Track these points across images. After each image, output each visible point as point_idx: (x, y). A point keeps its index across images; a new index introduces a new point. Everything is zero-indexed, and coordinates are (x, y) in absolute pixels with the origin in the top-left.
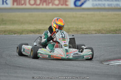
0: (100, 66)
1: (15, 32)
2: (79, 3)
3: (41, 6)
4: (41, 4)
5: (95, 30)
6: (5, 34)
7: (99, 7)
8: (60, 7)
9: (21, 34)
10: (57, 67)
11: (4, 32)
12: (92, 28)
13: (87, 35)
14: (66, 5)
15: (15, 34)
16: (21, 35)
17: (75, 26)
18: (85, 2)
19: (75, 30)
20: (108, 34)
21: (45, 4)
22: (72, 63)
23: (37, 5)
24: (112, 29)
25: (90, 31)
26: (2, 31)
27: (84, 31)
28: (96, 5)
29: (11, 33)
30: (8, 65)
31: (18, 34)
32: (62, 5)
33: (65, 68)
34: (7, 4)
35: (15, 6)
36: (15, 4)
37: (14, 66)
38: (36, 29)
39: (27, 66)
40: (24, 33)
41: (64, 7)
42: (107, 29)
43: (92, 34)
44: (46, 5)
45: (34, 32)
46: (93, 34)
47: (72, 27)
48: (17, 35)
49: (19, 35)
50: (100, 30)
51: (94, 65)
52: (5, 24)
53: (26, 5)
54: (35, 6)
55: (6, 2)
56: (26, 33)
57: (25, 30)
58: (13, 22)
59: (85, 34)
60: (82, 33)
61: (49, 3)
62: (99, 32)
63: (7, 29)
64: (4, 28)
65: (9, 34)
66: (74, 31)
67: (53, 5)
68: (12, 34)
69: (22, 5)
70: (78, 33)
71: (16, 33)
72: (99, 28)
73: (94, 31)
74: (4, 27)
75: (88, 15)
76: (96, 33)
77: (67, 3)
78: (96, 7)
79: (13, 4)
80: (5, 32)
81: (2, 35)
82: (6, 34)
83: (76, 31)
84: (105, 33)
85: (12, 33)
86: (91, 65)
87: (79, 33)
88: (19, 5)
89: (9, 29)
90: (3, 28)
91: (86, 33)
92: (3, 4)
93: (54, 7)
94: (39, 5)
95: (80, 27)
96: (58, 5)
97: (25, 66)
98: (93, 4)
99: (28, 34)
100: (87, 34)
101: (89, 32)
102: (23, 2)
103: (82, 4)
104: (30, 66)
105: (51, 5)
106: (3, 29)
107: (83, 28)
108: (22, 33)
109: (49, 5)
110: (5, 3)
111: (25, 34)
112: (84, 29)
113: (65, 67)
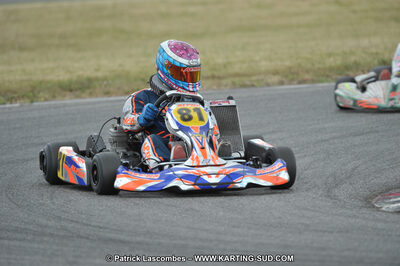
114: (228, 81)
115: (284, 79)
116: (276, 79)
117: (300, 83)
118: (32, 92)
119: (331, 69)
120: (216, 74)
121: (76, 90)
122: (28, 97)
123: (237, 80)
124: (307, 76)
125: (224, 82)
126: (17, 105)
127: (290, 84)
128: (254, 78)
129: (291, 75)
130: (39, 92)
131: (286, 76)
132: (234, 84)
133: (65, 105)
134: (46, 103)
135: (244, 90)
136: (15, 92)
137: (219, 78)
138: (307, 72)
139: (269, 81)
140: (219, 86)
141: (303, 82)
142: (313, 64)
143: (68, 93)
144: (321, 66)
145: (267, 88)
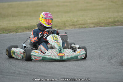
114: (78, 26)
115: (95, 26)
116: (93, 25)
117: (100, 27)
118: (16, 30)
119: (110, 22)
120: (74, 24)
121: (30, 29)
122: (15, 31)
123: (80, 26)
124: (102, 25)
125: (76, 26)
126: (12, 34)
127: (97, 27)
128: (86, 25)
129: (97, 24)
130: (18, 30)
131: (96, 25)
132: (79, 27)
133: (27, 34)
134: (21, 33)
135: (82, 29)
136: (11, 30)
137: (75, 25)
138: (102, 23)
139: (90, 26)
140: (75, 28)
141: (101, 26)
142: (104, 21)
143: (27, 30)
144: (107, 21)
145: (90, 28)
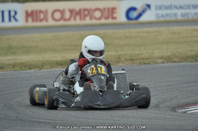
0: (172, 115)
1: (31, 66)
2: (134, 14)
3: (72, 22)
4: (72, 19)
5: (162, 58)
6: (14, 70)
7: (168, 19)
8: (103, 21)
9: (40, 69)
10: (101, 119)
11: (12, 67)
12: (157, 53)
13: (149, 66)
14: (114, 18)
15: (30, 69)
16: (42, 70)
17: (128, 53)
18: (144, 11)
19: (129, 58)
20: (183, 62)
21: (78, 18)
22: (126, 113)
23: (65, 20)
24: (190, 53)
25: (153, 58)
26: (10, 65)
27: (143, 59)
28: (163, 16)
29: (25, 67)
30: (21, 120)
31: (35, 69)
32: (107, 18)
33: (114, 122)
34: (16, 20)
35: (30, 23)
36: (30, 20)
37: (31, 121)
38: (64, 59)
39: (52, 120)
40: (46, 66)
41: (110, 21)
42: (181, 54)
43: (157, 63)
44: (81, 19)
45: (61, 65)
46: (159, 63)
47: (124, 54)
48: (34, 71)
49: (37, 70)
50: (169, 56)
51: (161, 114)
52: (15, 53)
53: (47, 21)
54: (62, 23)
55: (14, 17)
56: (48, 67)
57: (47, 61)
58: (27, 50)
59: (145, 64)
60: (140, 63)
61: (85, 16)
62: (168, 60)
63: (17, 61)
64: (13, 60)
65: (21, 69)
66: (127, 60)
67: (91, 19)
68: (27, 70)
69: (41, 20)
70: (133, 63)
71: (33, 67)
72: (168, 54)
73: (160, 59)
74: (12, 58)
75: (148, 32)
76: (163, 63)
77: (115, 15)
78: (162, 19)
79: (27, 21)
80: (14, 66)
81: (9, 72)
82: (16, 70)
83: (131, 60)
84: (179, 62)
85: (27, 68)
86: (157, 115)
87: (136, 63)
88: (37, 21)
89: (20, 61)
90: (10, 60)
91: (147, 62)
92: (10, 20)
93: (94, 21)
94: (69, 20)
95: (137, 52)
96: (100, 19)
97: (48, 121)
98: (157, 15)
99: (52, 68)
100: (149, 64)
101: (152, 61)
102: (42, 16)
103: (140, 15)
104: (56, 120)
105: (88, 18)
106: (11, 62)
107: (141, 54)
108: (42, 67)
109: (84, 19)
110: (12, 19)
111: (47, 69)
112: (143, 56)
113: (113, 120)
